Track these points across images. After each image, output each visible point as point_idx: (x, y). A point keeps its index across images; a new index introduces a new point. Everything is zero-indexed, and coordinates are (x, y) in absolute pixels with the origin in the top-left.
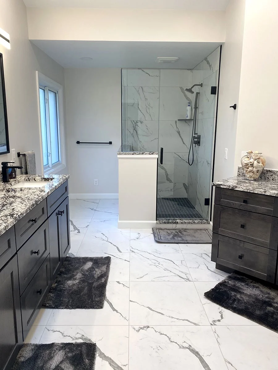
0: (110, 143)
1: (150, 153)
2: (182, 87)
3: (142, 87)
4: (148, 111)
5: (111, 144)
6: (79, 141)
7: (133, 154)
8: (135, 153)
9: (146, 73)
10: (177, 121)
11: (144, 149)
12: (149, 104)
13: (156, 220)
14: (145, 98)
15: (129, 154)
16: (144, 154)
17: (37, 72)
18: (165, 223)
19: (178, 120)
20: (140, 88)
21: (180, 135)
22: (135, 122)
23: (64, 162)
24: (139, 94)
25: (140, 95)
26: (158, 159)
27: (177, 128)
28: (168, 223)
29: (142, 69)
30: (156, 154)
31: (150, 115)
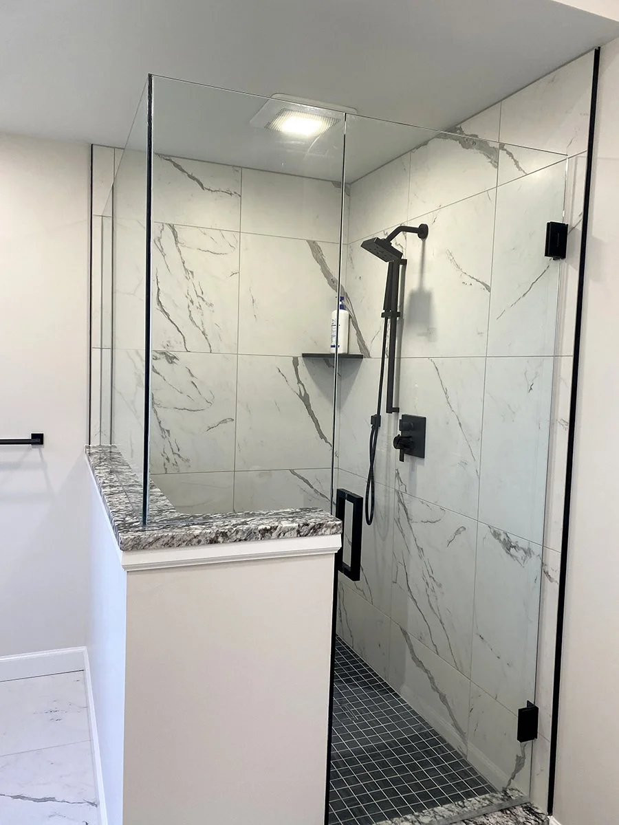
0: (37, 439)
1: (305, 529)
2: (314, 242)
3: (172, 227)
4: (196, 318)
5: (42, 443)
7: (213, 541)
9: (190, 176)
10: (301, 360)
11: (179, 461)
12: (200, 293)
16: (275, 534)
19: (304, 355)
20: (167, 228)
21: (308, 406)
24: (161, 251)
25: (164, 256)
27: (299, 382)
29: (173, 159)
30: (334, 530)
31: (204, 333)
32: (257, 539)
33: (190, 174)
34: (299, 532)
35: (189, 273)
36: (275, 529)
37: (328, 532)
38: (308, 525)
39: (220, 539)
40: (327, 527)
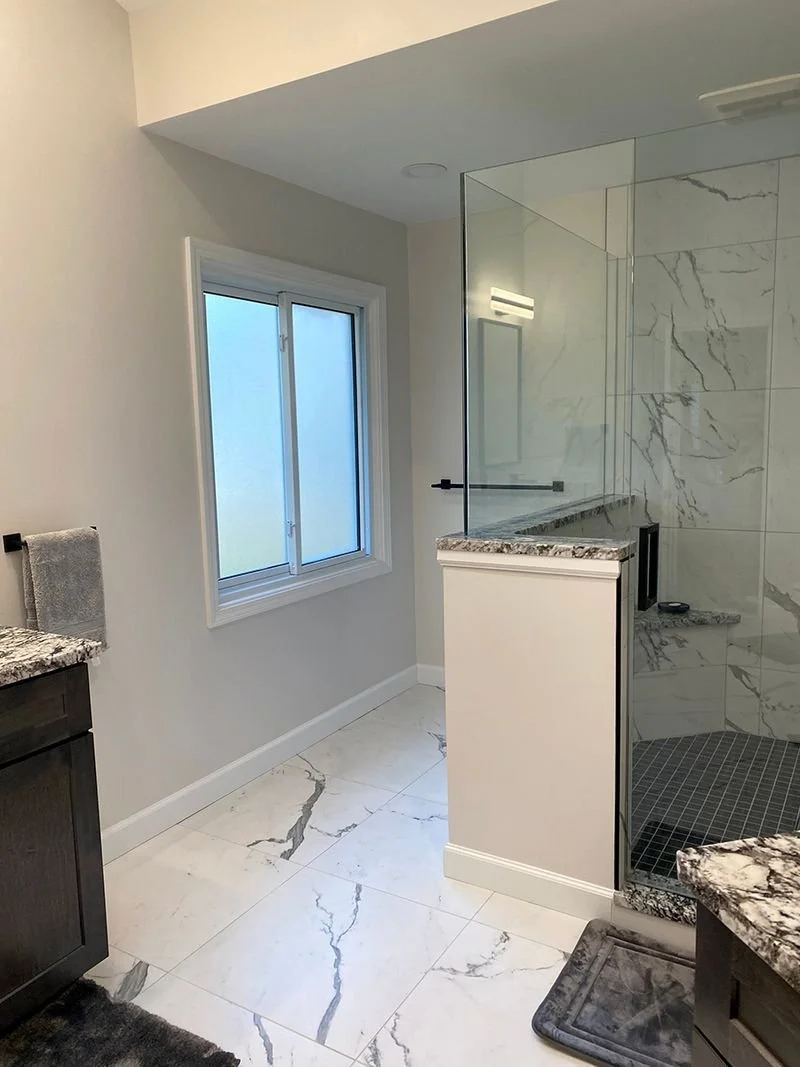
0: (558, 486)
1: (580, 552)
3: (690, 254)
4: (717, 351)
5: (562, 490)
6: (449, 481)
7: (500, 551)
8: (508, 546)
9: (711, 190)
12: (721, 322)
13: (617, 888)
14: (705, 299)
15: (481, 550)
16: (551, 552)
17: (187, 240)
18: (659, 913)
20: (683, 256)
22: (659, 399)
23: (384, 554)
24: (677, 281)
25: (680, 288)
26: (619, 581)
28: (675, 918)
29: (692, 177)
30: (610, 556)
31: (725, 368)
32: (535, 554)
33: (711, 186)
34: (574, 553)
35: (709, 301)
36: (552, 547)
37: (604, 557)
38: (582, 548)
39: (505, 550)
40: (603, 552)
